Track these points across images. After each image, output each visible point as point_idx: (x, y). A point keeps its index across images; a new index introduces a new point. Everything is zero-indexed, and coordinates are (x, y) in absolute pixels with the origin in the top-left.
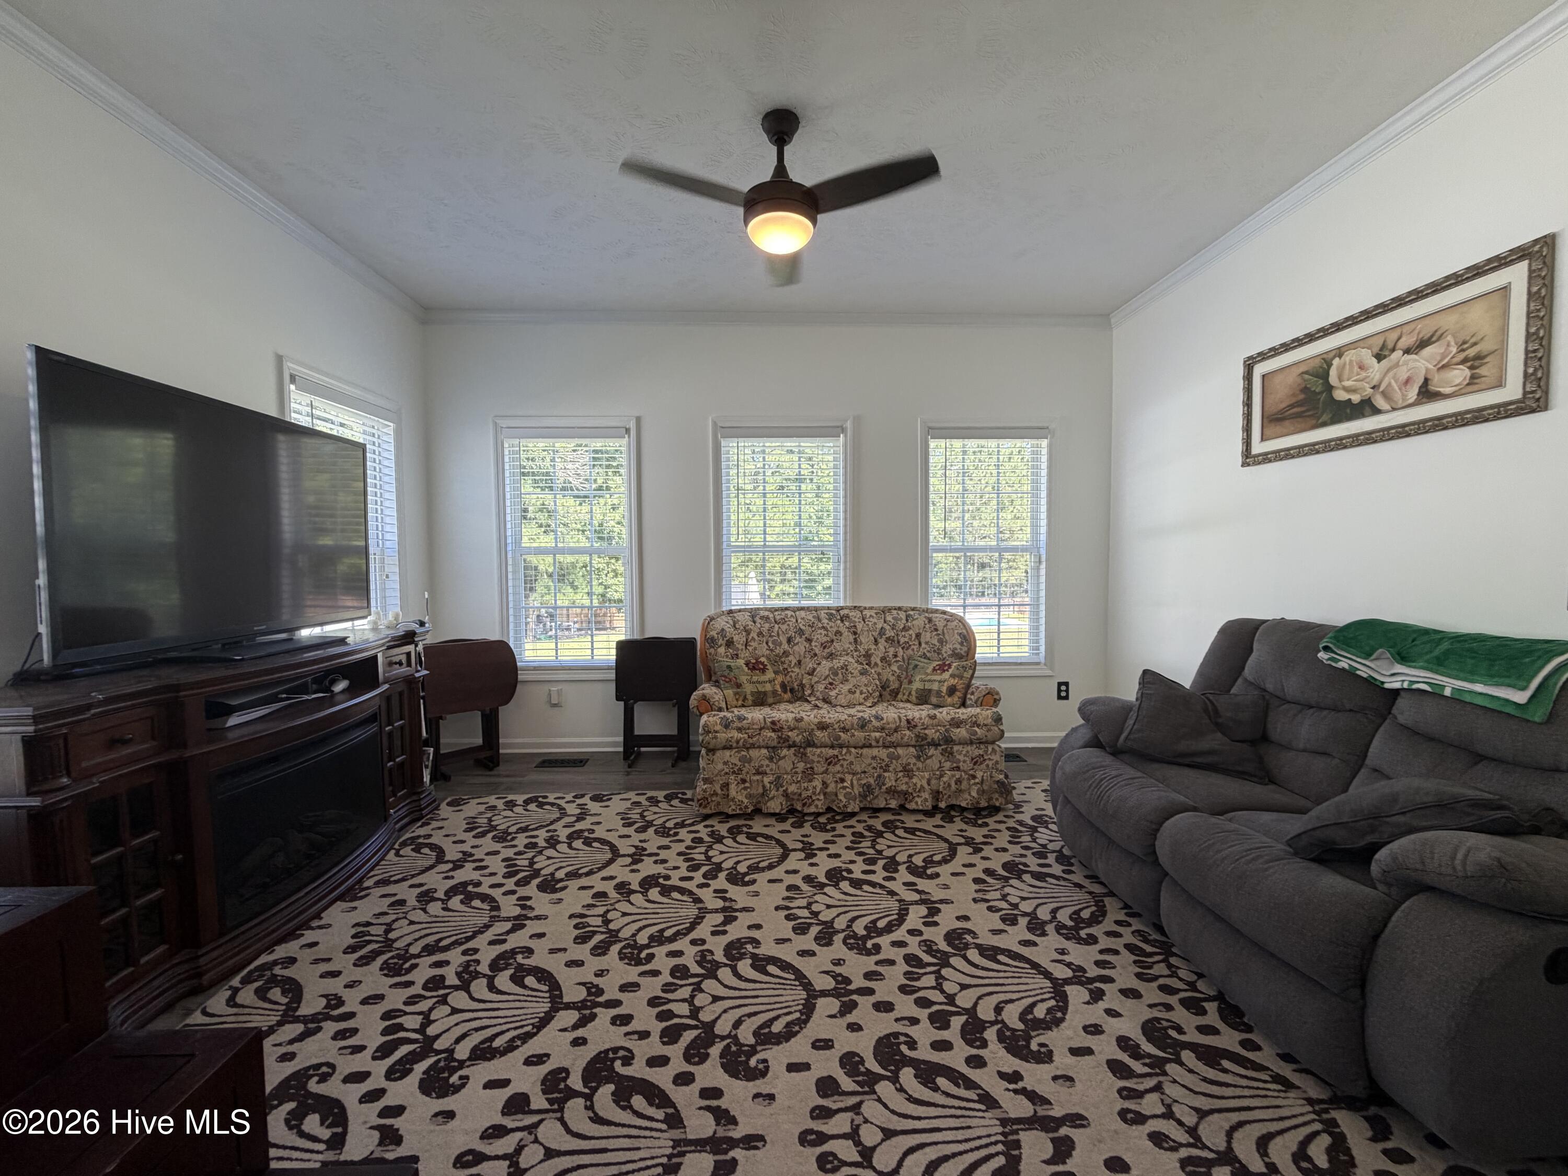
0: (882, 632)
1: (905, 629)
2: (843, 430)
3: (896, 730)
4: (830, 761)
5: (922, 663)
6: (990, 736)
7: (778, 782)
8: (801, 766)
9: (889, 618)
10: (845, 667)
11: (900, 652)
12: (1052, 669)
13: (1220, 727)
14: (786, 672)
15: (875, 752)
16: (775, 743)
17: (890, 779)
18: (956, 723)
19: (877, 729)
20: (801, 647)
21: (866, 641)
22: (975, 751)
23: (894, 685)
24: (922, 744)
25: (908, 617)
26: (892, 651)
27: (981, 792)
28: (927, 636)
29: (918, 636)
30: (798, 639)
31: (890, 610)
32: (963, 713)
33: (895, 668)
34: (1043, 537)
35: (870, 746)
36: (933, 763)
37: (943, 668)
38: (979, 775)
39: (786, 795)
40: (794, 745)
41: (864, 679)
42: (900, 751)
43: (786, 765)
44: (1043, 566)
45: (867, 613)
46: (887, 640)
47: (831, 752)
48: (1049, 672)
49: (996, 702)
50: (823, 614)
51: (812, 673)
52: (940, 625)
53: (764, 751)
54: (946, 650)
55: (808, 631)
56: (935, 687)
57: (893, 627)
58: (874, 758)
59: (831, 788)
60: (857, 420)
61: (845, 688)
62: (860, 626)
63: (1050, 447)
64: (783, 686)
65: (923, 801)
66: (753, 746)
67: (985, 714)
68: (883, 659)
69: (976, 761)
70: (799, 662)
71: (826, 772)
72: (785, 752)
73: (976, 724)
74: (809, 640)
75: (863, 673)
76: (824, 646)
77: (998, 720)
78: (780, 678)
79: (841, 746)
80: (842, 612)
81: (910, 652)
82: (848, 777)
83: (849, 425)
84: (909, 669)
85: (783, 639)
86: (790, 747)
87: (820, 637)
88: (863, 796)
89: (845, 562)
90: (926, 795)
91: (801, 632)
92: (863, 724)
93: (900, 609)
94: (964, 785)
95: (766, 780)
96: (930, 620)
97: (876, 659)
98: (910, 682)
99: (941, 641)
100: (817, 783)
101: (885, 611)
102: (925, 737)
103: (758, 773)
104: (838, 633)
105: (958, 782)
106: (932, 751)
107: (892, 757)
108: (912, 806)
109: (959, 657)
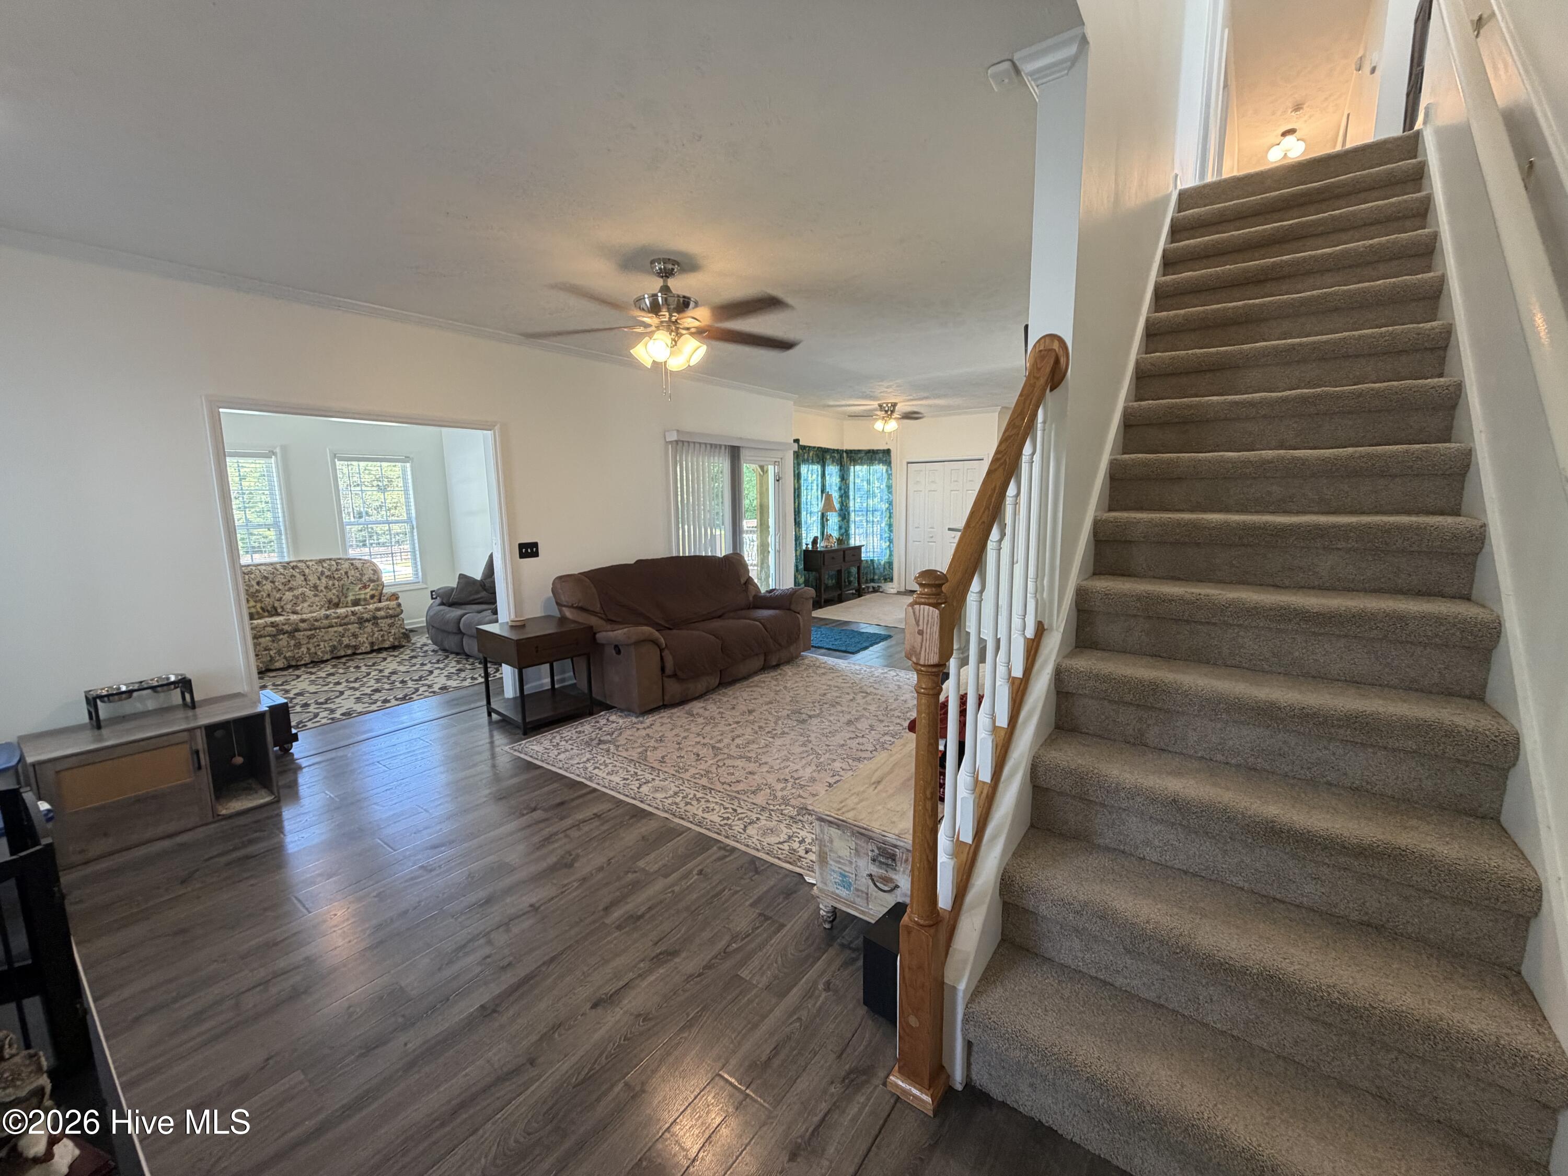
0: (322, 573)
1: (337, 570)
2: (274, 453)
3: (346, 616)
4: (309, 637)
5: (351, 587)
6: (396, 613)
7: (279, 653)
8: (292, 642)
9: (325, 565)
10: (303, 594)
11: (337, 583)
12: (426, 584)
13: (485, 590)
14: (261, 601)
15: (336, 629)
16: (275, 633)
17: (346, 641)
18: (378, 609)
19: (335, 618)
20: (268, 586)
21: (313, 579)
22: (389, 621)
23: (336, 600)
24: (361, 622)
25: (337, 564)
26: (331, 583)
27: (395, 639)
28: (352, 573)
29: (346, 573)
30: (264, 582)
31: (324, 560)
32: (380, 605)
33: (334, 591)
34: (414, 515)
35: (332, 626)
36: (368, 630)
37: (365, 587)
38: (393, 631)
39: (285, 658)
40: (287, 632)
41: (317, 599)
42: (349, 626)
43: (283, 643)
44: (415, 530)
45: (310, 564)
46: (327, 577)
47: (310, 633)
48: (425, 586)
49: (397, 598)
50: (278, 566)
51: (280, 600)
52: (359, 566)
53: (268, 638)
54: (365, 578)
55: (271, 576)
56: (362, 596)
57: (329, 570)
58: (335, 632)
59: (313, 650)
60: (284, 449)
61: (306, 605)
62: (307, 571)
63: (412, 467)
64: (262, 608)
65: (366, 647)
66: (261, 636)
67: (393, 604)
68: (326, 588)
69: (391, 625)
70: (269, 595)
71: (308, 643)
72: (281, 636)
73: (388, 608)
74: (273, 582)
75: (315, 595)
76: (284, 584)
77: (399, 605)
78: (259, 605)
79: (315, 629)
80: (292, 564)
81: (342, 582)
82: (322, 644)
83: (278, 450)
84: (344, 591)
85: (254, 583)
86: (284, 634)
87: (280, 579)
88: (332, 652)
89: (286, 534)
90: (367, 645)
91: (266, 578)
92: (327, 617)
93: (330, 559)
94: (386, 638)
95: (272, 653)
96: (352, 564)
97: (321, 588)
98: (346, 597)
99: (361, 574)
100: (304, 649)
101: (321, 562)
102: (362, 618)
103: (266, 650)
104: (292, 576)
105: (382, 636)
106: (367, 624)
107: (345, 630)
108: (360, 651)
109: (373, 581)
